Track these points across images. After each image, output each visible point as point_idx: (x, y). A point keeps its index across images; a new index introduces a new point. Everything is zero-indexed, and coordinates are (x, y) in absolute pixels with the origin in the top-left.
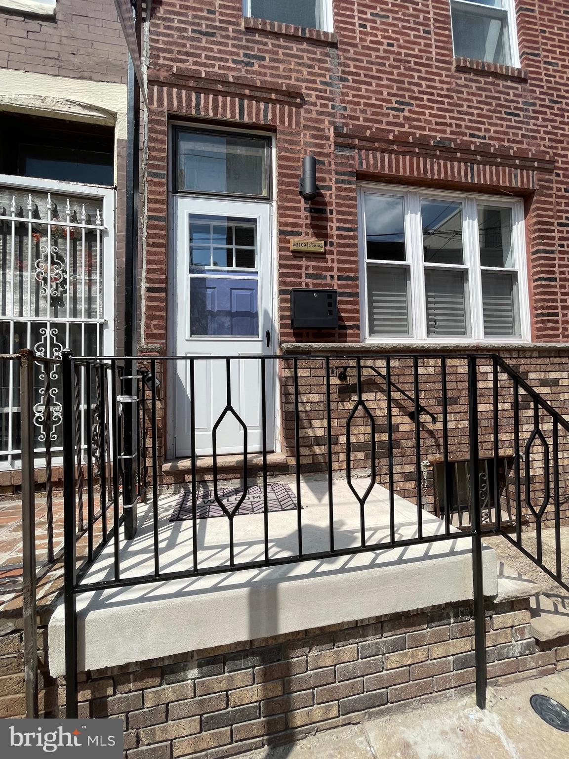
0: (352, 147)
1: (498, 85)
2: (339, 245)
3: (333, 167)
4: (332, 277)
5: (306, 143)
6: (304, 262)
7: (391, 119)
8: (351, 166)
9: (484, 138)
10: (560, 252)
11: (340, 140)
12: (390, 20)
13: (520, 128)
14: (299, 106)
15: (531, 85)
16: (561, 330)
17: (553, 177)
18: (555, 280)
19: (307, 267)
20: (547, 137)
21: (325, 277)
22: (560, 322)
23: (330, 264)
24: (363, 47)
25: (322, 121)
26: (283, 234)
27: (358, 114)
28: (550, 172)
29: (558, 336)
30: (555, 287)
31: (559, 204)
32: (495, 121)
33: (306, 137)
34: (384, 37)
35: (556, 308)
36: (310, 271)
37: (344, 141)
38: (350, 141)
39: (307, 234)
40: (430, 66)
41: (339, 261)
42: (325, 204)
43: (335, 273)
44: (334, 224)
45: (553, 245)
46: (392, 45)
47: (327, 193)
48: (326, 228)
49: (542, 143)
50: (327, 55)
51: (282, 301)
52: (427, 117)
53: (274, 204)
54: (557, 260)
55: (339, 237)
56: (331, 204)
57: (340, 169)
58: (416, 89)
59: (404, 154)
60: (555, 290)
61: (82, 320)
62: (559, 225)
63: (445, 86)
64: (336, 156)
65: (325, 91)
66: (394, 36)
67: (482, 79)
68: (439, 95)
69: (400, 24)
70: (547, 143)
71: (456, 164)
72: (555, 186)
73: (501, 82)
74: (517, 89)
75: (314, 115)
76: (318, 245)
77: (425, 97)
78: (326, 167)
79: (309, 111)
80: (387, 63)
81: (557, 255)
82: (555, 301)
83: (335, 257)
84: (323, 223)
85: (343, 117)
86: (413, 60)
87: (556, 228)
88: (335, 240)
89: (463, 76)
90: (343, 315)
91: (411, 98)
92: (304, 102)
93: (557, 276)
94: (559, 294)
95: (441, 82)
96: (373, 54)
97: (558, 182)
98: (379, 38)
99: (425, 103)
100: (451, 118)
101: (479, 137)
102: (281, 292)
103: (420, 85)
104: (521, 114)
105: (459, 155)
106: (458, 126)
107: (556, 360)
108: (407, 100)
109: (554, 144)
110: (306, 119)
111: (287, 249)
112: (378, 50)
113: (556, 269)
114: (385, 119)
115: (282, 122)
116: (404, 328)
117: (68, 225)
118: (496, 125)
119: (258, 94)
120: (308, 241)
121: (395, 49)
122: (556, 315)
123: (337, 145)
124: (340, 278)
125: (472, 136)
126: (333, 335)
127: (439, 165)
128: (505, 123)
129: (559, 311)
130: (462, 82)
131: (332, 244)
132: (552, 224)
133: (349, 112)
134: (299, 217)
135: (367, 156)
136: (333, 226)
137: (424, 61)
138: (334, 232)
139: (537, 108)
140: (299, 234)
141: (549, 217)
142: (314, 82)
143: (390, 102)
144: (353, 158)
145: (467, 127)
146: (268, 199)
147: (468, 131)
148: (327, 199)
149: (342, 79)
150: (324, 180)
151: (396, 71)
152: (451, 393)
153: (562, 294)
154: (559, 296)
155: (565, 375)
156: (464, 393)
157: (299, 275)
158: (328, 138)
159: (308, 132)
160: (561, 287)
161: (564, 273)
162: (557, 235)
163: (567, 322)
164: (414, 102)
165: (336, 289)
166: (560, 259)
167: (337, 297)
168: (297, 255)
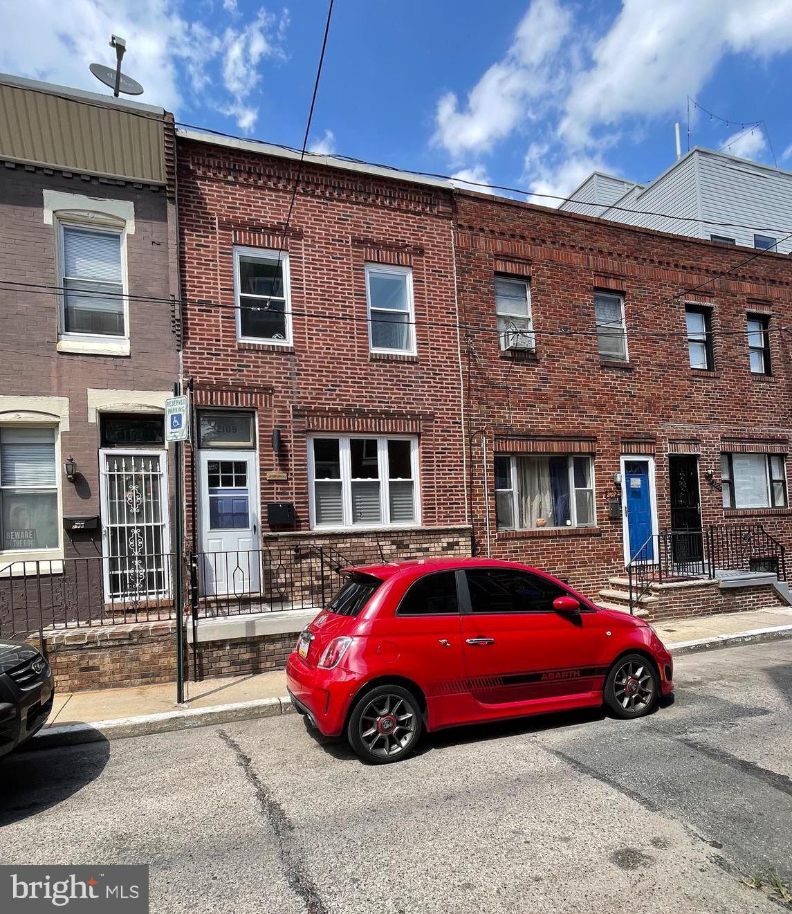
0: (304, 416)
1: (399, 367)
2: (296, 474)
3: (292, 429)
4: (292, 493)
5: (276, 416)
6: (275, 486)
7: (328, 396)
8: (303, 427)
9: (388, 403)
10: (437, 470)
11: (297, 413)
12: (328, 333)
13: (412, 394)
14: (271, 394)
15: (421, 365)
16: (437, 517)
17: (434, 424)
18: (433, 487)
19: (277, 489)
20: (430, 398)
21: (288, 494)
22: (437, 513)
23: (290, 486)
24: (311, 352)
25: (285, 402)
26: (263, 470)
27: (307, 395)
28: (432, 421)
29: (435, 521)
31: (437, 440)
32: (395, 391)
33: (275, 412)
34: (324, 344)
35: (434, 504)
36: (279, 491)
37: (298, 413)
38: (302, 413)
39: (277, 470)
40: (354, 360)
41: (296, 484)
42: (287, 451)
43: (294, 491)
45: (433, 466)
46: (329, 349)
47: (289, 444)
48: (288, 465)
49: (426, 402)
50: (288, 360)
51: (262, 508)
52: (351, 393)
53: (258, 451)
54: (435, 475)
55: (296, 470)
56: (291, 451)
57: (296, 430)
58: (344, 375)
59: (336, 417)
60: (434, 493)
61: (152, 524)
62: (437, 453)
63: (363, 372)
64: (294, 422)
65: (287, 383)
66: (330, 343)
67: (388, 365)
68: (359, 378)
69: (334, 334)
70: (430, 402)
71: (369, 420)
72: (434, 429)
73: (400, 365)
74: (411, 368)
75: (280, 399)
76: (284, 476)
77: (350, 380)
78: (288, 429)
79: (278, 396)
80: (326, 361)
81: (435, 472)
82: (434, 500)
83: (294, 481)
84: (287, 463)
85: (298, 398)
86: (342, 357)
87: (435, 455)
88: (293, 472)
89: (375, 364)
90: (299, 515)
91: (340, 382)
92: (274, 391)
93: (435, 485)
95: (360, 369)
96: (317, 356)
97: (436, 426)
98: (321, 345)
99: (350, 384)
100: (366, 392)
101: (384, 402)
102: (262, 503)
103: (347, 373)
104: (413, 384)
105: (370, 415)
106: (371, 397)
107: (427, 537)
108: (338, 383)
109: (435, 403)
110: (275, 401)
111: (266, 479)
112: (320, 353)
114: (324, 397)
115: (261, 404)
116: (339, 519)
117: (143, 472)
118: (396, 394)
119: (246, 390)
120: (276, 474)
121: (331, 351)
122: (434, 508)
123: (295, 416)
124: (296, 493)
125: (380, 402)
126: (293, 526)
127: (358, 422)
128: (402, 392)
129: (436, 506)
130: (374, 368)
131: (291, 474)
132: (432, 453)
133: (302, 395)
134: (272, 460)
135: (313, 421)
136: (292, 464)
137: (350, 357)
138: (293, 467)
139: (425, 380)
140: (272, 470)
141: (430, 448)
142: (280, 378)
143: (327, 386)
144: (304, 422)
145: (377, 397)
146: (254, 448)
147: (377, 400)
148: (289, 448)
149: (298, 374)
150: (287, 437)
151: (331, 366)
152: (360, 558)
153: (438, 496)
154: (436, 497)
155: (432, 545)
156: (368, 557)
157: (273, 493)
158: (289, 412)
159: (276, 409)
160: (438, 491)
161: (440, 482)
162: (435, 459)
163: (441, 513)
164: (342, 384)
165: (294, 500)
166: (437, 474)
167: (295, 505)
168: (271, 482)
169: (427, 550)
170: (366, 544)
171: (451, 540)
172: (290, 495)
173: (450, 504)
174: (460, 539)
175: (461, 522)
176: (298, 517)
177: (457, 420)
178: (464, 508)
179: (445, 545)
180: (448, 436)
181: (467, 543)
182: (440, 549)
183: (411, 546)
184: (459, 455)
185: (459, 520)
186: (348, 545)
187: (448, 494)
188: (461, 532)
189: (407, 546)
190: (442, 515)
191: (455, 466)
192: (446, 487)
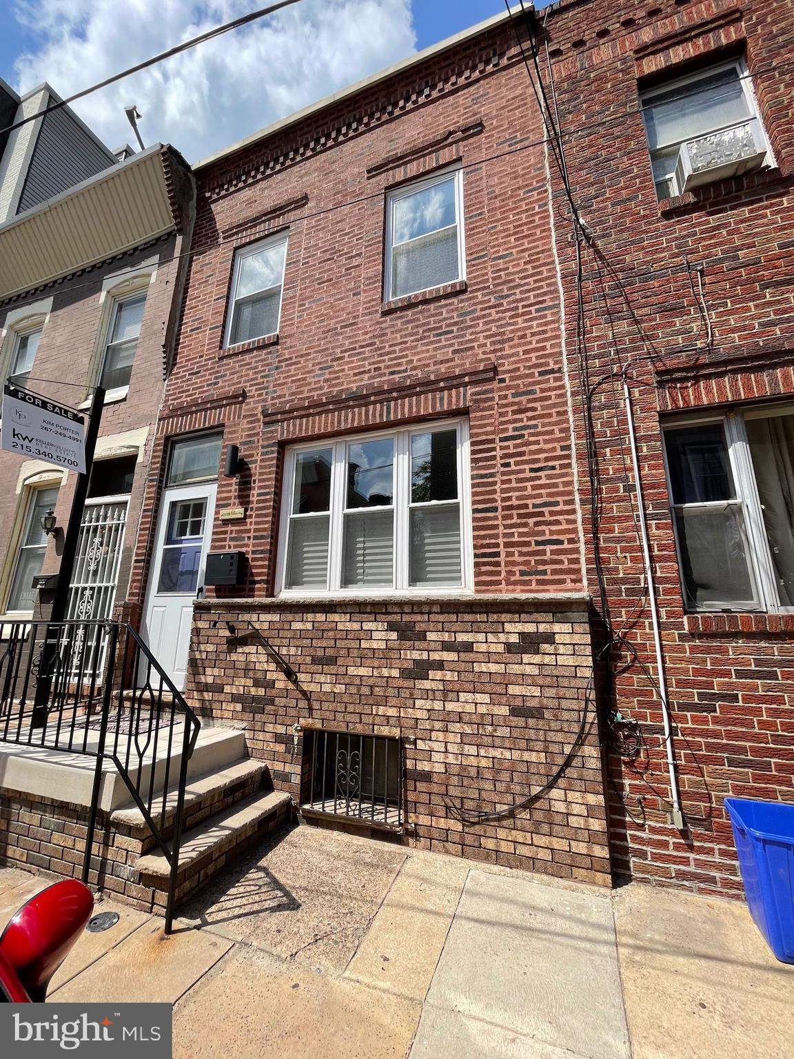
0: (276, 422)
1: (428, 310)
2: (258, 509)
3: (261, 443)
4: (249, 538)
5: (243, 430)
6: (230, 528)
7: (312, 386)
8: (275, 438)
9: (405, 371)
10: (504, 473)
11: (267, 419)
13: (452, 345)
14: (242, 403)
15: (473, 291)
16: (503, 574)
17: (495, 385)
18: (495, 509)
19: (232, 531)
20: (489, 341)
21: (244, 539)
22: (503, 564)
23: (248, 527)
24: (298, 334)
25: (257, 408)
26: (218, 507)
27: (285, 392)
28: (491, 380)
29: (499, 583)
30: (496, 518)
31: (503, 414)
32: (420, 349)
33: (244, 424)
34: (317, 317)
35: (497, 545)
36: (233, 535)
37: (270, 419)
38: (274, 418)
39: (234, 504)
40: (355, 324)
42: (251, 476)
43: (252, 534)
44: (255, 492)
45: (494, 466)
46: (323, 321)
47: (253, 466)
48: (249, 496)
49: (481, 351)
50: (270, 353)
52: (347, 372)
53: (216, 483)
54: (499, 485)
56: (255, 474)
57: (265, 443)
58: (339, 350)
60: (495, 522)
61: (104, 584)
62: (502, 440)
63: (368, 336)
64: (264, 433)
65: (263, 383)
66: (326, 312)
67: (409, 313)
68: (361, 347)
69: (332, 299)
70: (488, 348)
71: (371, 407)
72: (497, 394)
73: (433, 306)
74: (452, 304)
75: (252, 405)
76: (240, 512)
77: (347, 354)
78: (255, 444)
79: (249, 403)
80: (317, 338)
81: (499, 478)
82: (495, 536)
83: (253, 519)
84: (247, 493)
85: (272, 399)
86: (339, 325)
87: (498, 445)
88: (254, 506)
89: (388, 318)
90: (254, 571)
91: (333, 360)
92: (246, 398)
93: (499, 504)
94: (501, 528)
95: (365, 333)
96: (306, 335)
97: (500, 389)
98: (313, 320)
99: (346, 359)
100: (370, 364)
101: (398, 372)
103: (343, 345)
104: (455, 329)
105: (375, 398)
106: (376, 369)
108: (329, 364)
109: (498, 346)
110: (245, 411)
111: (218, 519)
112: (310, 331)
113: (497, 496)
114: (307, 388)
115: (229, 419)
118: (420, 353)
119: (217, 404)
120: (233, 510)
121: (325, 323)
122: (497, 554)
123: (265, 424)
124: (255, 538)
126: (244, 590)
127: (354, 414)
128: (432, 347)
129: (502, 549)
130: (387, 324)
131: (251, 509)
132: (493, 441)
133: (278, 393)
134: (230, 491)
135: (288, 426)
136: (253, 494)
137: (350, 321)
138: (254, 499)
139: (478, 313)
140: (229, 505)
141: (487, 433)
142: (256, 379)
143: (314, 371)
144: (276, 431)
145: (388, 367)
147: (387, 371)
148: (253, 471)
149: (277, 368)
150: (252, 455)
151: (323, 342)
152: (330, 652)
153: (506, 527)
154: (501, 530)
155: (481, 637)
156: (343, 652)
157: (225, 540)
158: (259, 420)
159: (245, 421)
160: (505, 517)
161: (509, 499)
162: (499, 453)
163: (514, 563)
164: (335, 363)
165: (250, 549)
166: (503, 482)
167: (250, 556)
168: (226, 522)
169: (468, 647)
170: (340, 627)
171: (530, 628)
172: (246, 541)
173: (538, 543)
174: (557, 628)
175: (569, 585)
176: (252, 574)
177: (552, 366)
178: (577, 551)
179: (514, 639)
180: (529, 401)
181: (577, 639)
182: (500, 648)
183: (431, 636)
184: (558, 435)
185: (563, 581)
186: (309, 626)
187: (531, 521)
188: (559, 609)
189: (422, 636)
190: (516, 569)
191: (547, 459)
192: (526, 506)
